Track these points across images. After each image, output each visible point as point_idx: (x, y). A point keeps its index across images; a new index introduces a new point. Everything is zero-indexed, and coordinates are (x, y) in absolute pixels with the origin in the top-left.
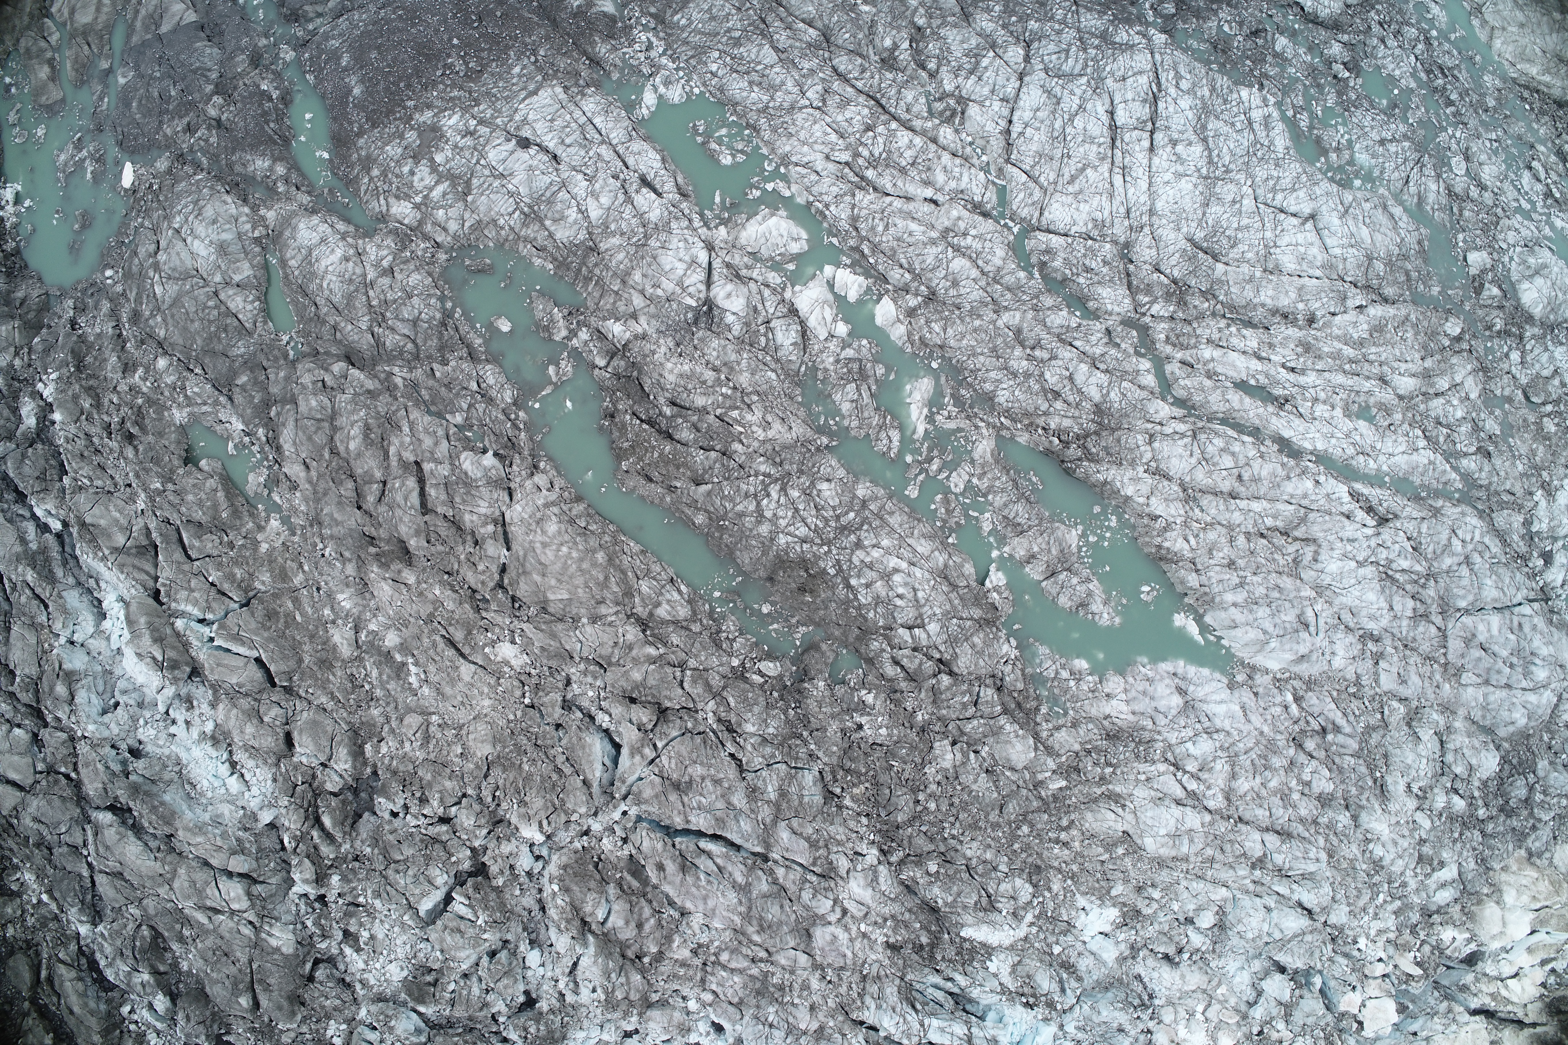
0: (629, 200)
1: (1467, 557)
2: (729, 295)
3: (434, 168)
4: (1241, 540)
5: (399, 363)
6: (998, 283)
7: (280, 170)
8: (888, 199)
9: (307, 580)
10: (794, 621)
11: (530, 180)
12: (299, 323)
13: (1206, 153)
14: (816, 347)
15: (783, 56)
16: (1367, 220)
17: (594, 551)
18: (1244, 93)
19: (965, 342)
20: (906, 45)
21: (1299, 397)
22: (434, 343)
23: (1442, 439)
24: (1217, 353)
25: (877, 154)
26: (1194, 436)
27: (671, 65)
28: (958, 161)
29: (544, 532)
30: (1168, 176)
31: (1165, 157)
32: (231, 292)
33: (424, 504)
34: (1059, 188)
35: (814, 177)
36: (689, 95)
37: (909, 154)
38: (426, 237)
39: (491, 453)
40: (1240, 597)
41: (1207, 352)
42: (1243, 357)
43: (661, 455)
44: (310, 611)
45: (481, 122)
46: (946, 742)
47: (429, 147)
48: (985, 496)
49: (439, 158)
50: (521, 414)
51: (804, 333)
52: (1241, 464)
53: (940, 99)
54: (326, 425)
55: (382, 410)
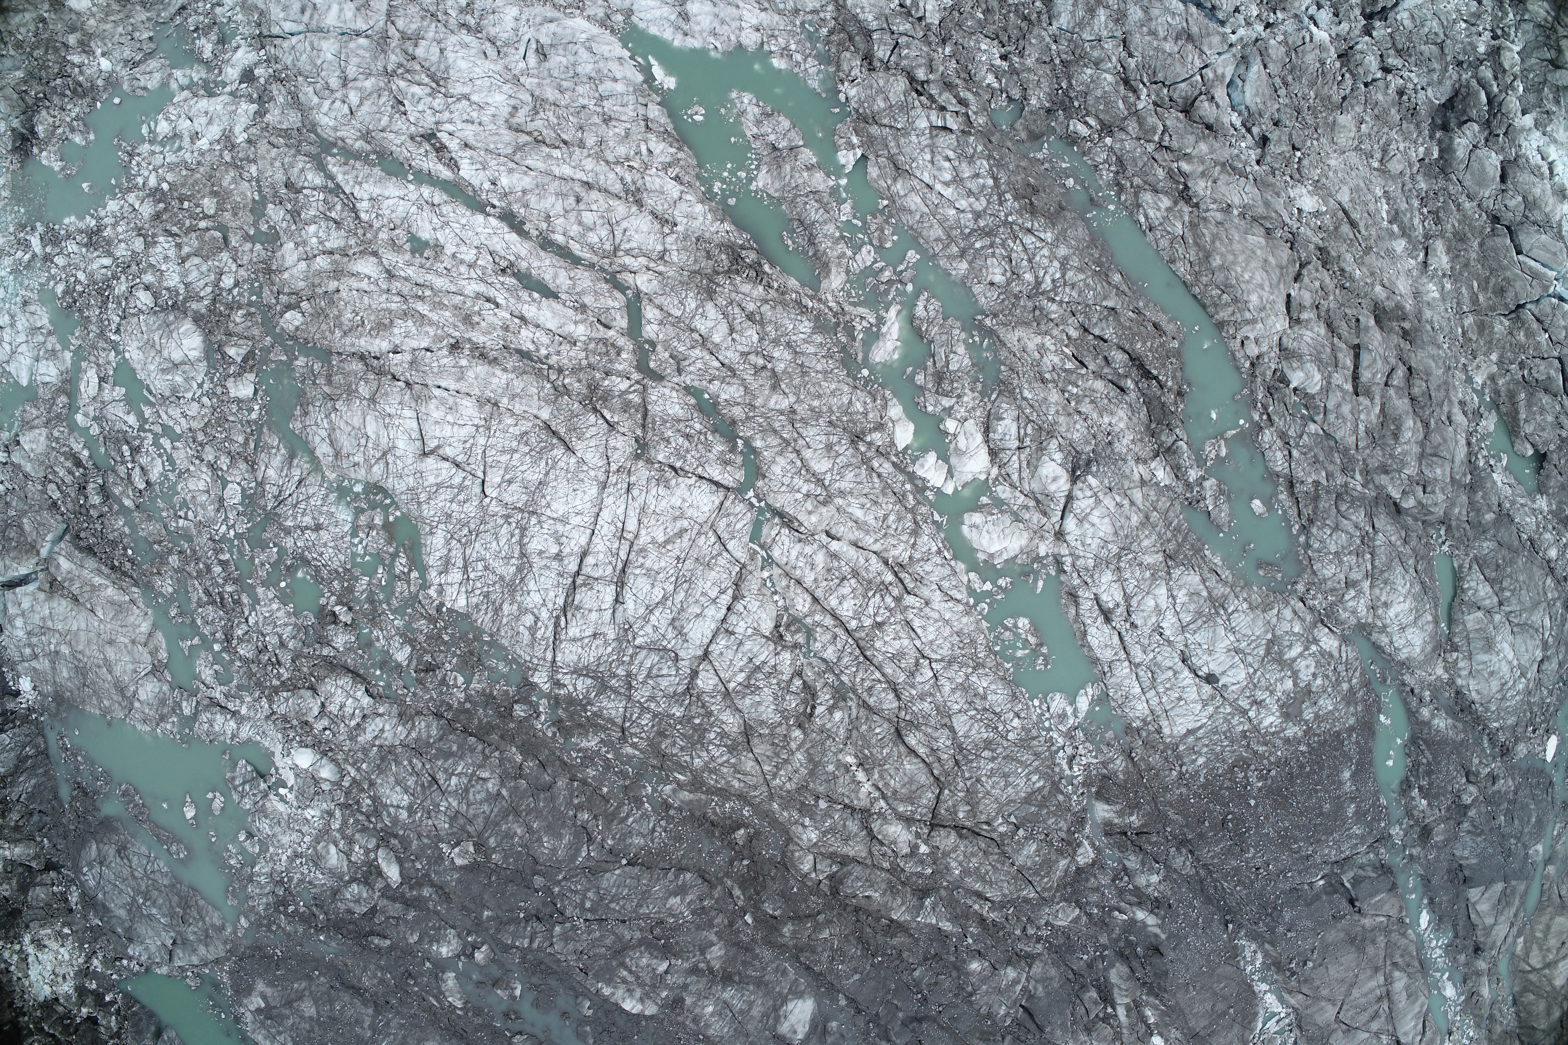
0: (1127, 598)
1: (344, 85)
2: (1055, 479)
3: (1295, 675)
4: (591, 141)
5: (1355, 494)
6: (784, 440)
7: (1425, 712)
8: (877, 547)
9: (1461, 319)
10: (1047, 165)
11: (1213, 641)
12: (1432, 558)
13: (526, 540)
14: (978, 414)
15: (947, 720)
16: (363, 441)
17: (1222, 268)
18: (462, 602)
19: (833, 387)
20: (820, 710)
21: (490, 271)
22: (1322, 504)
23: (339, 207)
24: (571, 328)
25: (878, 596)
26: (616, 249)
27: (1055, 736)
28: (798, 572)
29: (1261, 298)
30: (575, 520)
31: (573, 542)
32: (1487, 602)
33: (1357, 356)
34: (697, 527)
35: (946, 584)
36: (1044, 700)
37: (846, 590)
38: (1311, 609)
39: (1292, 386)
40: (607, 87)
41: (580, 331)
42: (541, 321)
43: (1144, 343)
44: (1464, 290)
45: (1244, 712)
46: (929, 21)
47: (1295, 699)
48: (842, 237)
49: (1289, 684)
50: (1256, 417)
51: (987, 431)
52: (575, 213)
53: (796, 646)
54: (1428, 451)
55: (1378, 452)
